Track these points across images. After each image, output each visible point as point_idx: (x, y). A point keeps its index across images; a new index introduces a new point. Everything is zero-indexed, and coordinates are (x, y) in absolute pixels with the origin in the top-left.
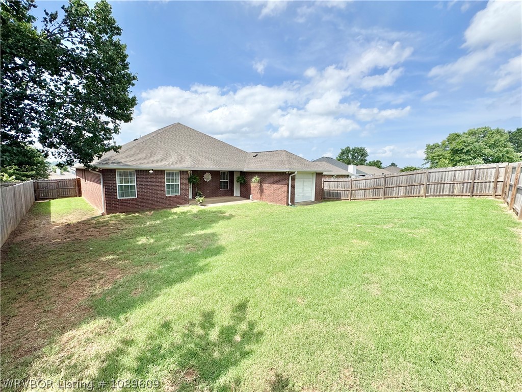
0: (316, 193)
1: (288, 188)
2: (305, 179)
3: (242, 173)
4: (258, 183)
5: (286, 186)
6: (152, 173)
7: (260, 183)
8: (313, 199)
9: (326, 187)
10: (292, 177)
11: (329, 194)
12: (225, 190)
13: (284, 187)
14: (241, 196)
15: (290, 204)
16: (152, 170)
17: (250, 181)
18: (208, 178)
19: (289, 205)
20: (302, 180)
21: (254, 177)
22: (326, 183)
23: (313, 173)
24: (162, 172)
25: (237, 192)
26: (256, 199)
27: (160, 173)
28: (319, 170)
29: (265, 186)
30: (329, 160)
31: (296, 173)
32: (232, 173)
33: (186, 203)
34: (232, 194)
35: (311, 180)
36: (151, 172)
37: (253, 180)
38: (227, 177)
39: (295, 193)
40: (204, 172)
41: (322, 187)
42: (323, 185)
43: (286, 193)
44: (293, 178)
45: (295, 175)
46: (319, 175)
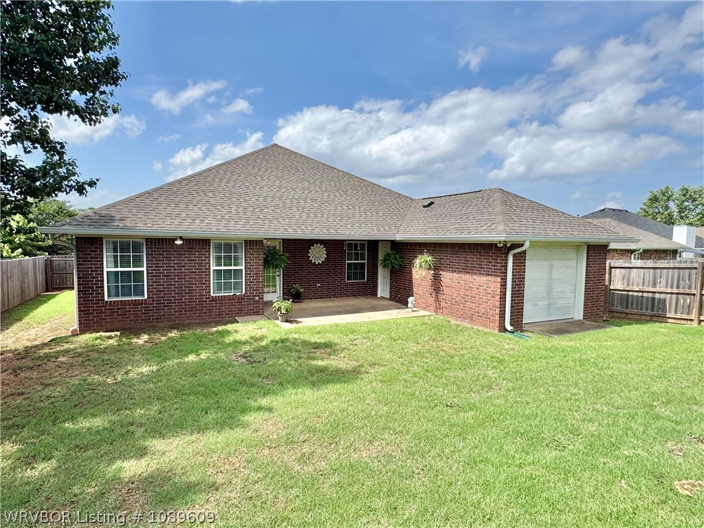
0: (586, 300)
1: (504, 286)
2: (556, 263)
3: (396, 246)
4: (429, 269)
5: (499, 279)
6: (180, 245)
7: (435, 269)
8: (579, 315)
9: (617, 282)
10: (514, 256)
11: (626, 299)
12: (357, 284)
13: (493, 283)
14: (392, 299)
15: (509, 327)
16: (181, 238)
17: (411, 264)
18: (318, 255)
19: (505, 330)
20: (546, 263)
21: (420, 256)
22: (616, 273)
23: (578, 246)
24: (204, 243)
25: (383, 289)
26: (424, 309)
27: (199, 245)
28: (597, 237)
29: (447, 277)
30: (620, 215)
31: (527, 245)
32: (373, 245)
33: (257, 313)
34: (373, 293)
35: (573, 263)
36: (179, 242)
37: (417, 262)
38: (363, 254)
39: (526, 298)
40: (311, 242)
41: (607, 283)
42: (607, 276)
43: (498, 298)
44: (520, 259)
45: (525, 252)
46: (597, 252)
